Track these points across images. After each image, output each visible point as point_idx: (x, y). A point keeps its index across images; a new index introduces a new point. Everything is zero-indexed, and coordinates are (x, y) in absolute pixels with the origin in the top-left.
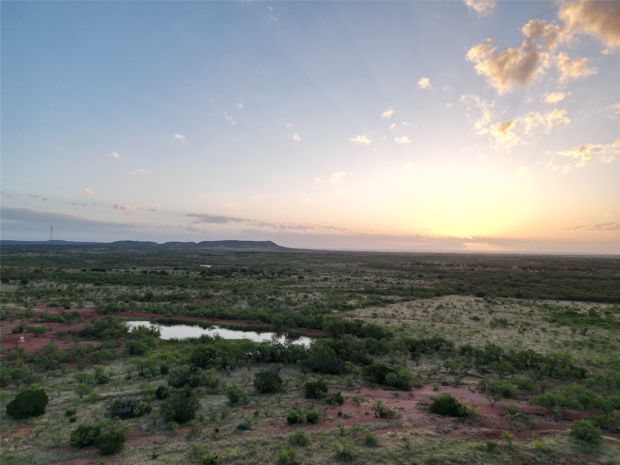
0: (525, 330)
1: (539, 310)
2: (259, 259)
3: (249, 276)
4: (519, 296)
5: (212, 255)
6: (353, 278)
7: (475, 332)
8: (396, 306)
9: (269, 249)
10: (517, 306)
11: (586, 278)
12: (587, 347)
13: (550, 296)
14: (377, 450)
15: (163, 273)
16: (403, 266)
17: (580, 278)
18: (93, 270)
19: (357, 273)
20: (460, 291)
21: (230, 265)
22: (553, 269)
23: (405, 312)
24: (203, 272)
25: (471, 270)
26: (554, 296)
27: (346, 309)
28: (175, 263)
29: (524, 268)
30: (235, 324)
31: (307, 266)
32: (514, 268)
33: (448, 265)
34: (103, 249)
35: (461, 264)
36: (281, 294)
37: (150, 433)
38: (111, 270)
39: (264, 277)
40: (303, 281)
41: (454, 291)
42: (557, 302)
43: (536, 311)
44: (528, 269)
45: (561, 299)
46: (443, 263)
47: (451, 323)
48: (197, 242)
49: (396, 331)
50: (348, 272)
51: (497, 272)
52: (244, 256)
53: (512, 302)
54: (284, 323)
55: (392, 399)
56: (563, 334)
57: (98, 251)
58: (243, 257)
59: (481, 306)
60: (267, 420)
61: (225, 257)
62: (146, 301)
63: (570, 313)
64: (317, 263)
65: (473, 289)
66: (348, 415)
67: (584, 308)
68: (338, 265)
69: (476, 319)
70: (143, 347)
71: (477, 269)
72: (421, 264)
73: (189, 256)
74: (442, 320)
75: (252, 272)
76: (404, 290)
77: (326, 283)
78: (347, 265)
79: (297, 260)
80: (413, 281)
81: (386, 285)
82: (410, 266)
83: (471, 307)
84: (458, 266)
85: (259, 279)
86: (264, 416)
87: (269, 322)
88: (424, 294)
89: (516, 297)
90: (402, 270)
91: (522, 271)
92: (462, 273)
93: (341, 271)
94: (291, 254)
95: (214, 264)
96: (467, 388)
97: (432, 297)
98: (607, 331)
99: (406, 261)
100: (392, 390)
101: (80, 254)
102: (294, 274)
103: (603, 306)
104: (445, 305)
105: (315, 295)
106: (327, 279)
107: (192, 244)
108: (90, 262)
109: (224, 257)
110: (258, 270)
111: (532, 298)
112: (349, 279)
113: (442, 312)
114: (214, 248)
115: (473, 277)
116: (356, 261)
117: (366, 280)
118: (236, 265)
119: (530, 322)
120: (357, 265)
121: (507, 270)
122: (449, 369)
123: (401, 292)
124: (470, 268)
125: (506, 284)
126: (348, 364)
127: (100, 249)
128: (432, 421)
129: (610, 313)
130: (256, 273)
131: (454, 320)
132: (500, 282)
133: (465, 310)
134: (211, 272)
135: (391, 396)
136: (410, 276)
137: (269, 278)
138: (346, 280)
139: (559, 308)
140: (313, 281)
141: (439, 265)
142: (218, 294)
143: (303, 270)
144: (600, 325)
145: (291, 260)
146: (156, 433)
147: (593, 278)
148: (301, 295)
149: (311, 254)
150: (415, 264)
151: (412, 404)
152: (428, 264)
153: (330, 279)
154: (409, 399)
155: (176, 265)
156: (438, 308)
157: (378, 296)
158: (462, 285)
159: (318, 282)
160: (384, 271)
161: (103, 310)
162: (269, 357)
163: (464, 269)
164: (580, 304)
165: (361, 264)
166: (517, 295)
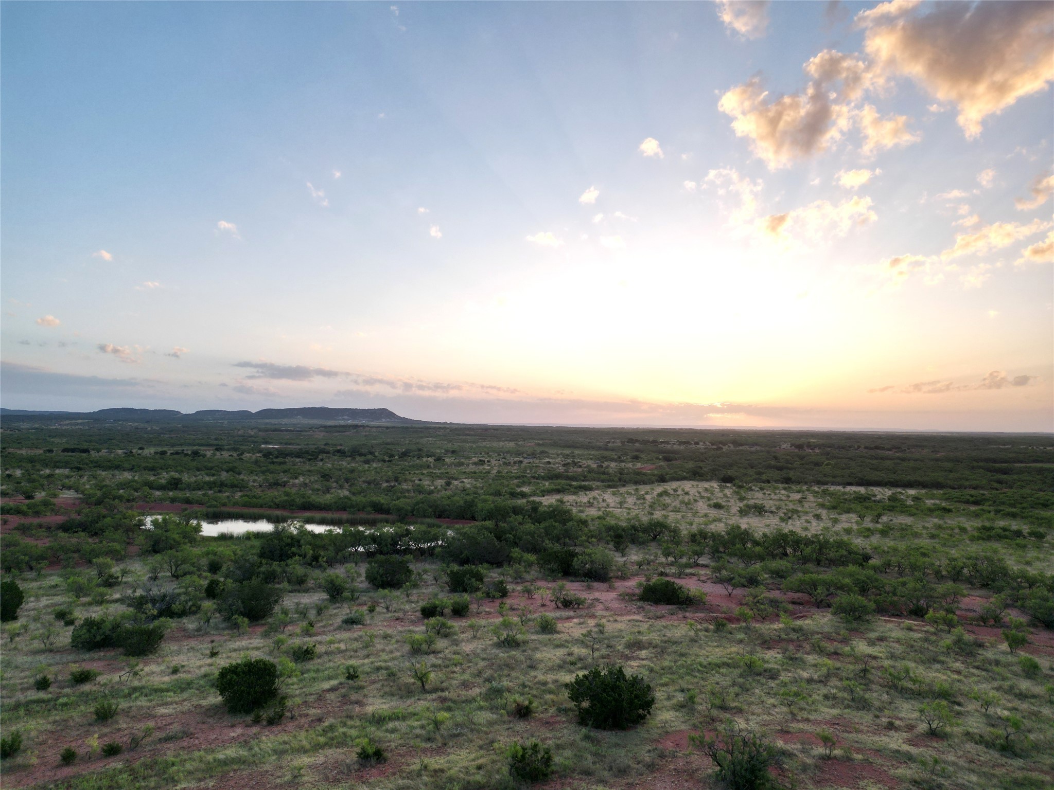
0: (790, 518)
1: (814, 496)
2: (365, 436)
3: (349, 459)
4: (787, 480)
5: (282, 431)
6: (526, 461)
7: (714, 521)
8: (595, 493)
9: (384, 422)
10: (783, 492)
11: (891, 459)
12: (878, 536)
13: (833, 479)
14: (556, 636)
15: (196, 454)
16: (609, 445)
17: (882, 459)
18: (65, 450)
19: (533, 454)
20: (696, 475)
21: (314, 444)
22: (843, 448)
23: (608, 500)
24: (267, 454)
25: (717, 449)
26: (838, 480)
27: (515, 497)
28: (216, 442)
29: (800, 447)
30: (329, 515)
31: (450, 445)
32: (784, 446)
33: (681, 443)
34: (80, 421)
35: (701, 441)
36: (406, 480)
37: (201, 633)
38: (99, 451)
39: (376, 459)
40: (444, 465)
41: (688, 475)
42: (844, 488)
43: (811, 497)
44: (805, 448)
45: (850, 484)
46: (673, 441)
47: (679, 512)
48: (254, 410)
49: (593, 520)
50: (519, 454)
51: (757, 452)
52: (339, 432)
53: (776, 488)
54: (412, 511)
55: (583, 591)
56: (847, 522)
57: (71, 425)
58: (337, 434)
59: (728, 493)
60: (390, 615)
61: (305, 433)
62: (171, 490)
63: (860, 498)
64: (467, 442)
65: (717, 472)
66: (515, 607)
67: (883, 493)
68: (502, 444)
69: (718, 506)
70: (174, 540)
71: (725, 448)
72: (637, 441)
73: (240, 433)
74: (665, 507)
75: (355, 453)
76: (608, 474)
77: (481, 468)
78: (516, 444)
79: (431, 437)
80: (623, 464)
81: (580, 470)
82: (620, 444)
83: (712, 494)
84: (697, 443)
85: (367, 462)
86: (385, 610)
87: (387, 511)
88: (639, 479)
89: (782, 483)
90: (606, 449)
91: (796, 450)
92: (702, 454)
93: (508, 452)
94: (422, 428)
95: (286, 444)
96: (695, 578)
97: (653, 483)
98: (911, 519)
99: (614, 438)
100: (584, 581)
101: (36, 429)
102: (428, 456)
103: (912, 492)
104: (672, 492)
105: (463, 482)
106: (484, 461)
107: (245, 414)
108: (57, 440)
109: (303, 433)
110: (364, 451)
111: (806, 483)
112: (521, 462)
113: (667, 500)
114: (285, 421)
115: (718, 457)
116: (532, 439)
117: (549, 463)
118: (326, 444)
119: (800, 509)
120: (533, 444)
121: (773, 449)
122: (671, 559)
123: (603, 477)
124: (715, 447)
125: (769, 467)
126: (516, 552)
127: (73, 422)
128: (640, 610)
129: (920, 499)
130: (361, 455)
131: (684, 508)
132: (760, 464)
133: (702, 497)
134: (282, 454)
135: (581, 588)
136: (620, 458)
137: (384, 461)
138: (515, 463)
139: (844, 494)
140: (462, 464)
141: (668, 443)
142: (297, 481)
143: (443, 451)
144: (902, 512)
145: (422, 437)
146: (212, 632)
147: (903, 460)
148: (440, 483)
149: (456, 429)
150: (628, 442)
151: (613, 595)
152: (648, 441)
153: (488, 461)
154: (608, 591)
155: (218, 445)
156: (660, 495)
157: (568, 482)
158: (701, 468)
159: (468, 465)
160: (577, 452)
161: (94, 499)
162: (389, 546)
163: (705, 449)
164: (876, 490)
165: (541, 442)
166: (784, 478)
